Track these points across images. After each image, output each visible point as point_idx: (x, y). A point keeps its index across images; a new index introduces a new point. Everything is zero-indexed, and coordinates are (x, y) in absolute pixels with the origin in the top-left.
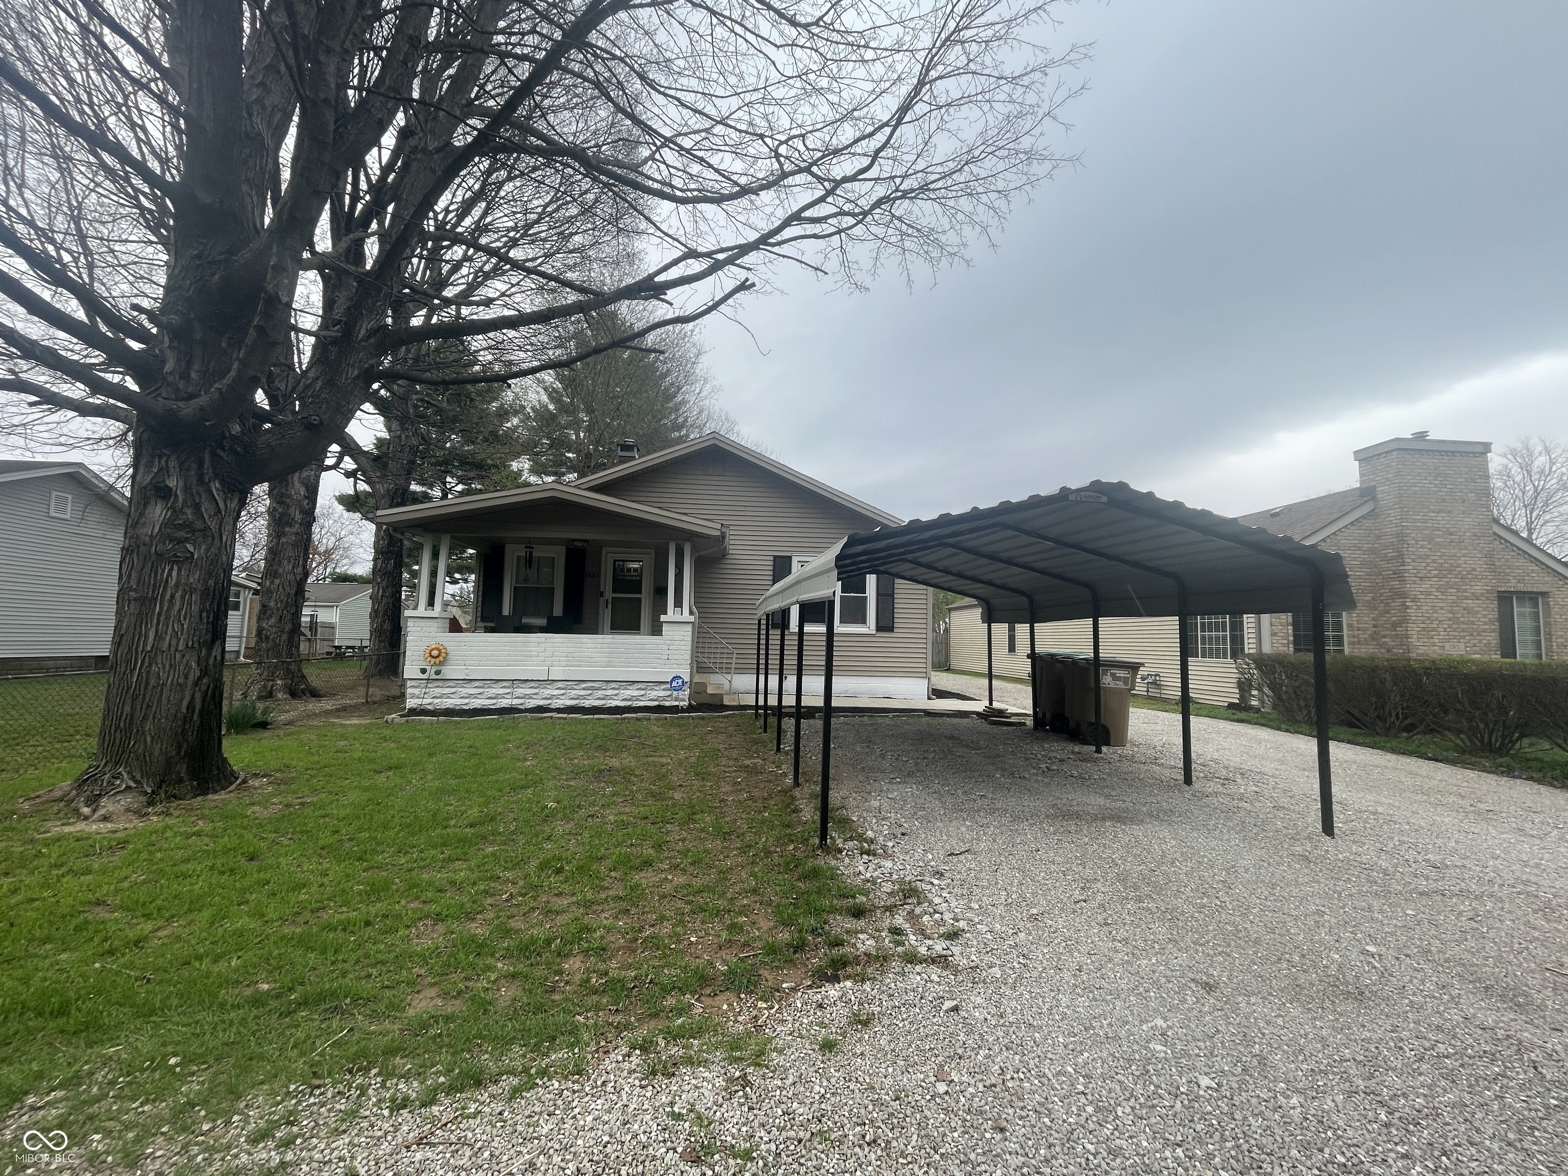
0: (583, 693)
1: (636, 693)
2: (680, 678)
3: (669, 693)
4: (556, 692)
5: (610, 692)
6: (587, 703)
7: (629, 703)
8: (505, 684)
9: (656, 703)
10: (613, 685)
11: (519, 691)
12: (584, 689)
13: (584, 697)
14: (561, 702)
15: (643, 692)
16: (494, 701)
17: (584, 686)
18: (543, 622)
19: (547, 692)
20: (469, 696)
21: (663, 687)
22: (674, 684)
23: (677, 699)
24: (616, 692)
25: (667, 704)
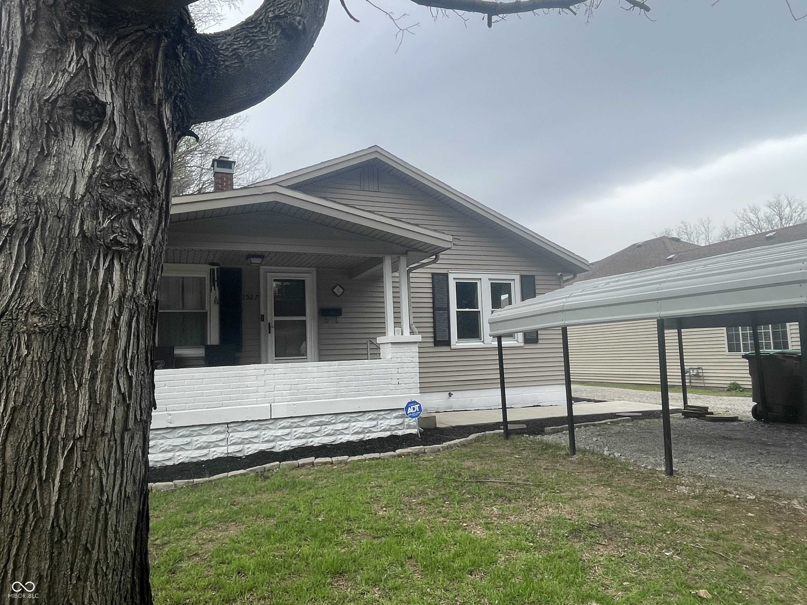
0: (310, 430)
1: (368, 424)
2: (415, 403)
3: (400, 421)
4: (280, 433)
5: (339, 426)
6: (316, 442)
7: (361, 436)
8: (218, 429)
9: (388, 434)
10: (343, 418)
11: (236, 436)
12: (311, 425)
13: (312, 435)
14: (287, 443)
15: (374, 423)
16: (205, 451)
17: (311, 421)
18: (200, 352)
19: (269, 434)
20: (174, 448)
21: (395, 414)
22: (410, 410)
23: (409, 427)
24: (346, 425)
25: (400, 433)
